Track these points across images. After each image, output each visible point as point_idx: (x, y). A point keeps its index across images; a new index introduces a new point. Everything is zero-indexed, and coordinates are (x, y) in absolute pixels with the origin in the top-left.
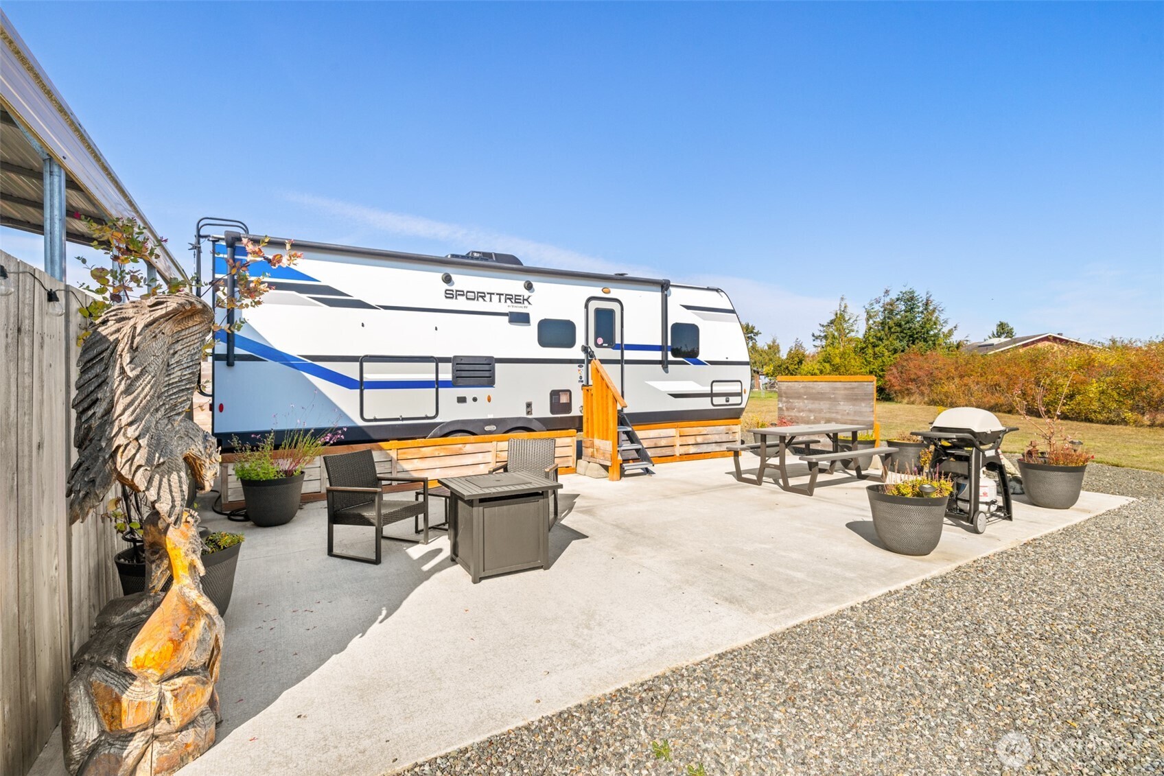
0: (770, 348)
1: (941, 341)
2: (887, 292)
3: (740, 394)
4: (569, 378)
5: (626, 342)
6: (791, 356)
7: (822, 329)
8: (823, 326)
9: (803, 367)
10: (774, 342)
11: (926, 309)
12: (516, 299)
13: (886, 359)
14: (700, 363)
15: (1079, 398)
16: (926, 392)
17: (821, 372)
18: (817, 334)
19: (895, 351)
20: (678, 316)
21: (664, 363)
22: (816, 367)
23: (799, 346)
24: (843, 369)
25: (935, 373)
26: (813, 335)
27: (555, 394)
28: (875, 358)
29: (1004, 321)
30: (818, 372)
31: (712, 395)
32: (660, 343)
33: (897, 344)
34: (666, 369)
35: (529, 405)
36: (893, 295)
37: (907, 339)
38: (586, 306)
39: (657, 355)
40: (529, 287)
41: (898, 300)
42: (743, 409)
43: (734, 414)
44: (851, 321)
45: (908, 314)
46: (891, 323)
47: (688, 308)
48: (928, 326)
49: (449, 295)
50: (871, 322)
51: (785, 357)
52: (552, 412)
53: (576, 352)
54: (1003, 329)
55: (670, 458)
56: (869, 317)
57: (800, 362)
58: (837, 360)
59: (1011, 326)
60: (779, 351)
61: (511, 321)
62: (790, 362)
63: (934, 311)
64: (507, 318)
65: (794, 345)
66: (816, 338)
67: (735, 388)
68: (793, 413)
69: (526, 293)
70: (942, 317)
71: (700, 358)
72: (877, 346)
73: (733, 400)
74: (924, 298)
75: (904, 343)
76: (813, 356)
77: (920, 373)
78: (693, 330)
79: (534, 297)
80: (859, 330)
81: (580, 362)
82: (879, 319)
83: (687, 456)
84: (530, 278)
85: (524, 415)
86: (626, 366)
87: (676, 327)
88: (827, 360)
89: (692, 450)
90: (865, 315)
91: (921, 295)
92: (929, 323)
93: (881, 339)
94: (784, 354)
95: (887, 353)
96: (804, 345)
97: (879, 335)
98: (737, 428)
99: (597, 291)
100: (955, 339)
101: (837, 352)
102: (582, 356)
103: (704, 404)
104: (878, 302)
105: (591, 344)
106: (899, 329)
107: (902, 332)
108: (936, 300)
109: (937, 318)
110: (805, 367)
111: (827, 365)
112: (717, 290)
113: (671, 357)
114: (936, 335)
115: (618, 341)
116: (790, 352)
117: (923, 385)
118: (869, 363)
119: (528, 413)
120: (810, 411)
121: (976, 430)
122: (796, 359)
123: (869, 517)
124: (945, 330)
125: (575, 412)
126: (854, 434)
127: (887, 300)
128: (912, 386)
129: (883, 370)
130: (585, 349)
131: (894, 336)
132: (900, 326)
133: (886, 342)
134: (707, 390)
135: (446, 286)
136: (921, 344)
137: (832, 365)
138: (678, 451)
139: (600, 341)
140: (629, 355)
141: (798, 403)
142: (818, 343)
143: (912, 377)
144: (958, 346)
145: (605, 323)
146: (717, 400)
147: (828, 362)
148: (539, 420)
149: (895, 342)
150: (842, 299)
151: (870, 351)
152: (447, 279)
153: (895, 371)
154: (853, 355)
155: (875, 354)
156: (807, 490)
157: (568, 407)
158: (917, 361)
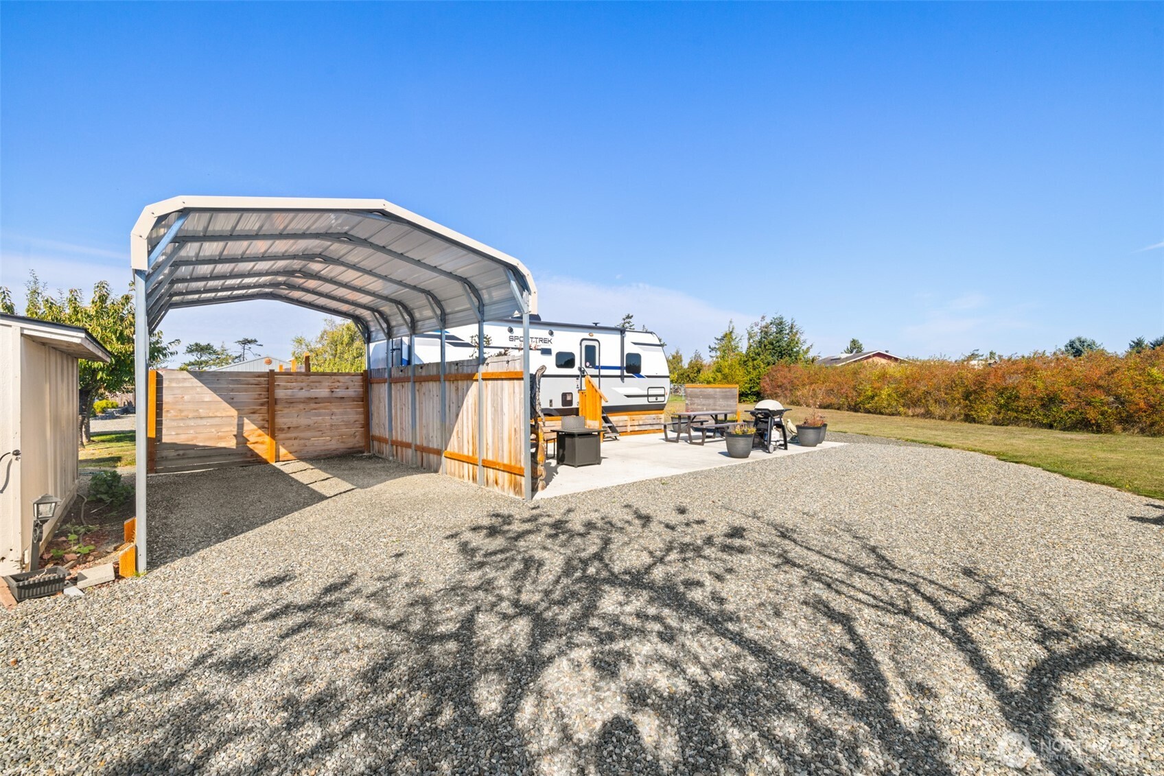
0: (674, 358)
1: (801, 356)
2: (763, 318)
3: (663, 396)
4: (571, 386)
5: (601, 365)
6: (691, 366)
7: (716, 342)
8: (717, 339)
9: (700, 375)
10: (677, 353)
11: (791, 332)
12: (545, 341)
13: (762, 370)
14: (642, 377)
15: (876, 398)
16: (789, 395)
17: (715, 380)
18: (713, 346)
19: (768, 364)
20: (630, 349)
21: (622, 377)
22: (711, 375)
23: (698, 356)
24: (730, 378)
25: (795, 381)
26: (710, 347)
27: (564, 395)
28: (754, 369)
29: (856, 338)
30: (712, 380)
31: (648, 396)
32: (619, 365)
33: (770, 358)
34: (623, 380)
35: (551, 401)
36: (768, 320)
37: (777, 354)
38: (581, 344)
39: (618, 372)
40: (551, 333)
41: (771, 324)
42: (665, 405)
43: (660, 408)
44: (737, 340)
45: (778, 335)
46: (766, 342)
47: (635, 344)
48: (792, 345)
49: (512, 339)
50: (751, 341)
51: (686, 366)
52: (563, 405)
53: (575, 371)
54: (855, 346)
55: (625, 433)
56: (750, 337)
57: (699, 371)
58: (726, 371)
59: (860, 342)
60: (681, 361)
61: (542, 353)
62: (691, 371)
63: (796, 334)
64: (540, 352)
65: (694, 355)
66: (712, 349)
67: (661, 392)
68: (695, 407)
69: (549, 337)
70: (802, 338)
71: (641, 374)
72: (755, 360)
73: (660, 399)
74: (790, 323)
75: (775, 358)
76: (709, 366)
77: (785, 381)
78: (638, 357)
79: (554, 339)
80: (743, 347)
81: (577, 376)
82: (757, 338)
83: (633, 432)
84: (552, 328)
85: (548, 407)
86: (601, 379)
87: (629, 355)
88: (719, 370)
89: (637, 428)
90: (747, 336)
91: (788, 320)
92: (793, 342)
93: (759, 355)
94: (685, 364)
95: (762, 366)
96: (702, 356)
97: (757, 351)
98: (662, 416)
99: (586, 335)
100: (811, 355)
101: (726, 364)
102: (578, 373)
103: (644, 401)
104: (757, 325)
105: (583, 366)
106: (771, 347)
107: (773, 349)
108: (798, 325)
109: (798, 339)
110: (702, 376)
111: (719, 374)
112: (651, 333)
113: (626, 374)
114: (798, 352)
115: (597, 364)
116: (691, 362)
117: (786, 390)
118: (750, 373)
119: (551, 406)
120: (704, 405)
121: (771, 409)
122: (696, 368)
123: (726, 451)
124: (804, 348)
125: (575, 405)
126: (726, 415)
127: (764, 324)
128: (778, 391)
129: (759, 379)
130: (580, 369)
131: (768, 352)
132: (772, 344)
133: (762, 357)
134: (646, 393)
135: (510, 334)
136: (787, 358)
137: (722, 375)
138: (629, 429)
139: (588, 364)
140: (603, 372)
141: (696, 401)
142: (713, 354)
143: (779, 384)
144: (813, 360)
145: (590, 353)
146: (651, 399)
147: (720, 372)
148: (556, 410)
149: (768, 357)
150: (731, 322)
151: (750, 364)
152: (511, 330)
153: (767, 379)
154: (738, 366)
155: (754, 366)
156: (702, 444)
157: (570, 403)
158: (783, 373)
